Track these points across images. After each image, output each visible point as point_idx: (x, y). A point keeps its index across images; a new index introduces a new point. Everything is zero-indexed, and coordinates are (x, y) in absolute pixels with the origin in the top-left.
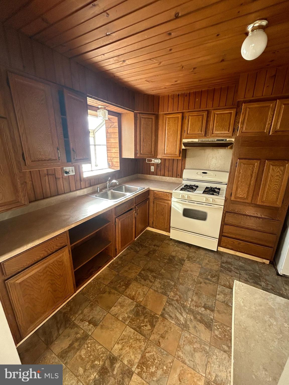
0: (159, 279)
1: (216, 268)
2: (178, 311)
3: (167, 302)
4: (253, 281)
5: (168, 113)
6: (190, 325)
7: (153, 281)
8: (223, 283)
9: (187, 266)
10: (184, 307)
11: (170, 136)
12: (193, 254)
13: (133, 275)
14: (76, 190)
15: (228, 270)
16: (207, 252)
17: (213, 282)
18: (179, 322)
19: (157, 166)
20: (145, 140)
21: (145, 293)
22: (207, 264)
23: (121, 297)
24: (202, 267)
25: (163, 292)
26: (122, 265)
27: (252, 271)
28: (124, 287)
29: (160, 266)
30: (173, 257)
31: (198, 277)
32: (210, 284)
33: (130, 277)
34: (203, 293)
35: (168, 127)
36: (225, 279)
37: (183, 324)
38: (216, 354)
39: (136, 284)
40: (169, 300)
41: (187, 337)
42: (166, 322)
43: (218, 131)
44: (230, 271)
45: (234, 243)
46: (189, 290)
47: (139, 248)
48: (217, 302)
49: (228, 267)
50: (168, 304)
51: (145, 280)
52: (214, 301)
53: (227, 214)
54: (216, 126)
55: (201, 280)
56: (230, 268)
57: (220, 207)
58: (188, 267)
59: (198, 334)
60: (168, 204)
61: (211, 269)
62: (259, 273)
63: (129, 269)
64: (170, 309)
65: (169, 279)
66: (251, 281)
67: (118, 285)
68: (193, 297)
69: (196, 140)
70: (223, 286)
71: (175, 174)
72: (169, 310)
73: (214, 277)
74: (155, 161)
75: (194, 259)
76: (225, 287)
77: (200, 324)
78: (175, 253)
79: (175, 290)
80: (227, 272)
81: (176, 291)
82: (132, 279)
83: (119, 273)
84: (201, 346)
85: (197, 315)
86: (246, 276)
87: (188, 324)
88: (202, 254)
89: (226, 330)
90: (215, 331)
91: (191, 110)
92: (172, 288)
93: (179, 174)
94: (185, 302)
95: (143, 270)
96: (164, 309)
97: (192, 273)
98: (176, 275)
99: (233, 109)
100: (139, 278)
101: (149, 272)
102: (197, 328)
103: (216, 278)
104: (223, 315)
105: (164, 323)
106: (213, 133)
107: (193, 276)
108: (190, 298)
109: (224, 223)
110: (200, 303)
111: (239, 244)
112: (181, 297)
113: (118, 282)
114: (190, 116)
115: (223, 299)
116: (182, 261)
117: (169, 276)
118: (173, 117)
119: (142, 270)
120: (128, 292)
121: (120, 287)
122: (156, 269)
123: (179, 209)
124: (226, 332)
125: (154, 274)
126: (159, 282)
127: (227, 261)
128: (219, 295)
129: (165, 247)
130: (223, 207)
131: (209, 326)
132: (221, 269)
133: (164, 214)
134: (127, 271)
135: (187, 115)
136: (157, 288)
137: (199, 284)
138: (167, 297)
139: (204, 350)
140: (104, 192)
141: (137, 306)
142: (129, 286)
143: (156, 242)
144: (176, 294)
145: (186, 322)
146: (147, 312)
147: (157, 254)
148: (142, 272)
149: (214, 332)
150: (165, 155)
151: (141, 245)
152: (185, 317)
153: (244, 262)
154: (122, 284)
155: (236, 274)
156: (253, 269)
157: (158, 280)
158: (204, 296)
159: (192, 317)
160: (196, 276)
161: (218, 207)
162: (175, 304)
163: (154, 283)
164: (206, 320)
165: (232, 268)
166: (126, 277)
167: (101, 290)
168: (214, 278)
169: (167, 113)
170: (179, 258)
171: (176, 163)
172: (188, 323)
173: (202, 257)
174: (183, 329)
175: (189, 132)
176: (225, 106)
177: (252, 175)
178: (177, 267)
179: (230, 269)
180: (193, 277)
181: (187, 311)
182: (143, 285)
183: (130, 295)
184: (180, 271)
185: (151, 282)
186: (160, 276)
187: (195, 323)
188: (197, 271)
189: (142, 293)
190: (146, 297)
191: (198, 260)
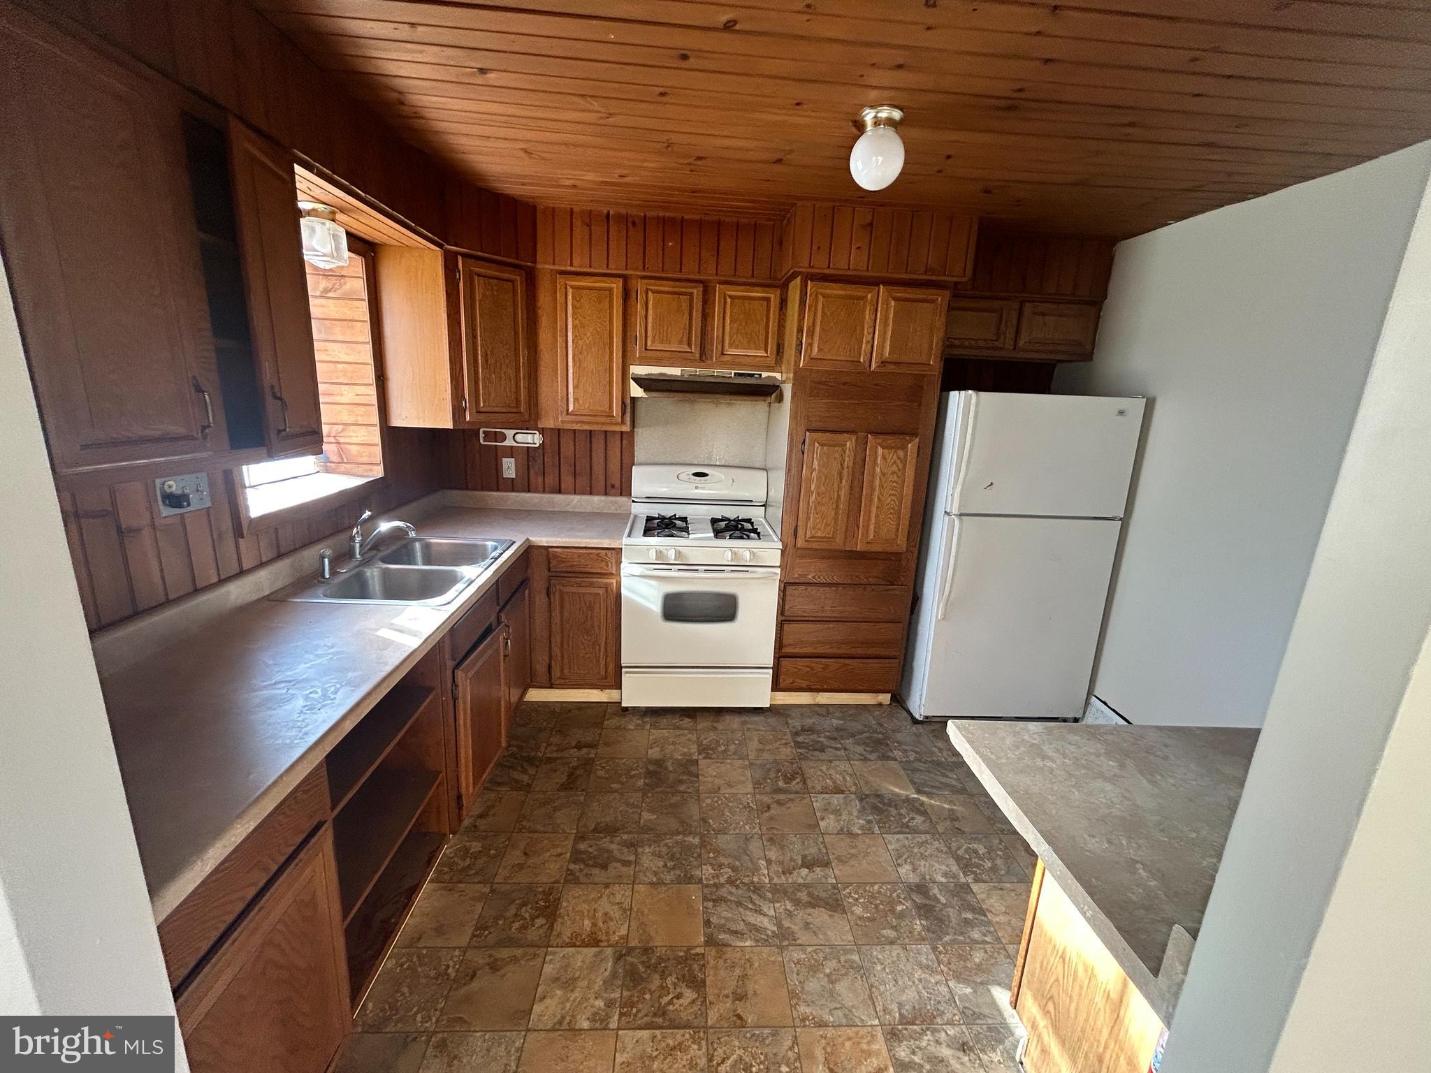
0: (650, 846)
1: (787, 752)
2: (747, 908)
3: (705, 899)
4: (877, 754)
5: (573, 269)
6: (793, 926)
7: (632, 858)
8: (819, 788)
9: (711, 776)
10: (757, 889)
11: (586, 353)
12: (712, 736)
13: (551, 868)
14: (222, 582)
15: (816, 750)
16: (745, 718)
17: (797, 792)
18: (762, 936)
19: (528, 457)
20: (491, 361)
21: (626, 905)
22: (760, 750)
23: (548, 958)
24: (752, 764)
25: (680, 875)
26: (493, 852)
27: (866, 732)
28: (540, 921)
29: (633, 806)
30: (659, 763)
31: (754, 794)
32: (792, 800)
33: (545, 880)
34: (786, 831)
35: (574, 318)
36: (819, 773)
37: (775, 935)
38: (878, 959)
39: (577, 891)
40: (706, 891)
41: (799, 960)
42: (730, 954)
43: (736, 348)
44: (823, 751)
45: (812, 670)
46: (747, 839)
47: (525, 772)
48: (827, 839)
49: (813, 741)
50: (710, 904)
51: (604, 867)
52: (821, 839)
53: (790, 590)
54: (730, 333)
55: (766, 799)
56: (818, 742)
57: (770, 572)
58: (715, 776)
59: (821, 936)
60: (606, 587)
61: (775, 761)
62: (880, 733)
63: (525, 854)
64: (722, 914)
65: (679, 833)
66: (873, 757)
67: (517, 925)
68: (767, 853)
69: (675, 372)
70: (822, 793)
71: (600, 483)
72: (721, 917)
73: (794, 779)
74: (519, 437)
75: (720, 749)
76: (827, 793)
77: (816, 911)
78: (658, 749)
79: (711, 855)
80: (816, 753)
81: (715, 858)
82: (557, 882)
83: (492, 883)
84: (840, 962)
85: (799, 894)
86: (859, 749)
87: (789, 928)
88: (735, 726)
89: (873, 893)
90: (854, 908)
91: (651, 271)
92: (700, 855)
93: (613, 482)
94: (753, 875)
95: (581, 837)
96: (708, 923)
97: (733, 791)
98: (693, 810)
99: (772, 290)
100: (581, 870)
101: (605, 837)
102: (812, 926)
103: (798, 780)
104: (852, 862)
105: (725, 961)
106: (723, 354)
107: (739, 796)
108: (759, 859)
109: (784, 620)
110: (792, 859)
111: (826, 667)
112: (737, 868)
113: (508, 914)
114: (650, 292)
115: (836, 824)
116: (689, 767)
117: (674, 824)
118: (591, 289)
119: (576, 842)
120: (565, 928)
121: (523, 928)
122: (620, 818)
123: (649, 600)
124: (876, 898)
125: (625, 837)
126: (654, 854)
127: (802, 726)
128: (823, 819)
129: (620, 742)
130: (778, 571)
131: (835, 905)
132: (800, 751)
133: (593, 627)
134: (521, 866)
135: (640, 286)
136: (656, 874)
137: (766, 811)
138: (700, 886)
139: (852, 966)
140: (347, 576)
141: (619, 958)
142: (557, 908)
143: (577, 735)
144: (721, 866)
145: (780, 925)
146: (660, 958)
147: (601, 773)
148: (582, 846)
149: (852, 913)
150: (569, 418)
151: (531, 761)
152: (772, 913)
153: (841, 715)
154: (527, 916)
155: (838, 753)
156: (865, 725)
157: (647, 850)
158: (792, 838)
159: (789, 906)
160: (747, 794)
161: (767, 573)
162: (731, 893)
163: (637, 863)
164: (824, 895)
165: (821, 739)
166: (530, 888)
167: (453, 975)
168: (794, 783)
169: (569, 268)
170: (677, 760)
171: (602, 446)
172: (786, 924)
173: (739, 734)
174: (781, 948)
175: (649, 342)
176: (753, 276)
177: (840, 474)
178: (682, 788)
179: (820, 745)
180: (740, 799)
181: (769, 895)
182: (607, 886)
183: (575, 935)
184: (699, 797)
185: (626, 863)
186: (646, 836)
187: (801, 914)
188: (742, 778)
189: (615, 912)
190: (633, 915)
191: (732, 747)
